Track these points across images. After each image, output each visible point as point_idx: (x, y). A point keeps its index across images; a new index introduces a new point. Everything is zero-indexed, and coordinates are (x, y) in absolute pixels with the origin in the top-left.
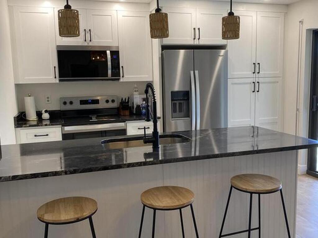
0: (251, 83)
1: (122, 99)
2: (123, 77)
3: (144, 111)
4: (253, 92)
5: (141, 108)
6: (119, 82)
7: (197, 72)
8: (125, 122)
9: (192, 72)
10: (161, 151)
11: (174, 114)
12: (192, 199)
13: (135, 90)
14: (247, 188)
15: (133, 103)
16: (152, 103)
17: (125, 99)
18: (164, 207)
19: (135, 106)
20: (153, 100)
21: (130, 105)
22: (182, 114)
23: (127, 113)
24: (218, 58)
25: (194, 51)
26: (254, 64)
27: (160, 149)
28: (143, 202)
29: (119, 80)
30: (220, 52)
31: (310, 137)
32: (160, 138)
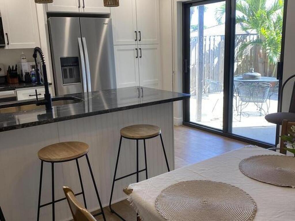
0: (134, 50)
1: (9, 67)
2: (8, 44)
3: (34, 78)
4: (137, 57)
5: (31, 76)
6: (4, 49)
7: (84, 39)
8: (15, 89)
9: (79, 39)
10: (55, 111)
11: (65, 80)
12: (87, 150)
13: (22, 58)
14: (134, 136)
15: (22, 71)
16: (42, 67)
17: (13, 67)
18: (61, 159)
19: (24, 74)
20: (42, 63)
21: (18, 72)
22: (73, 79)
23: (16, 80)
24: (104, 25)
25: (79, 19)
26: (136, 32)
27: (53, 110)
28: (40, 158)
29: (4, 47)
30: (104, 20)
31: (184, 92)
32: (52, 101)
